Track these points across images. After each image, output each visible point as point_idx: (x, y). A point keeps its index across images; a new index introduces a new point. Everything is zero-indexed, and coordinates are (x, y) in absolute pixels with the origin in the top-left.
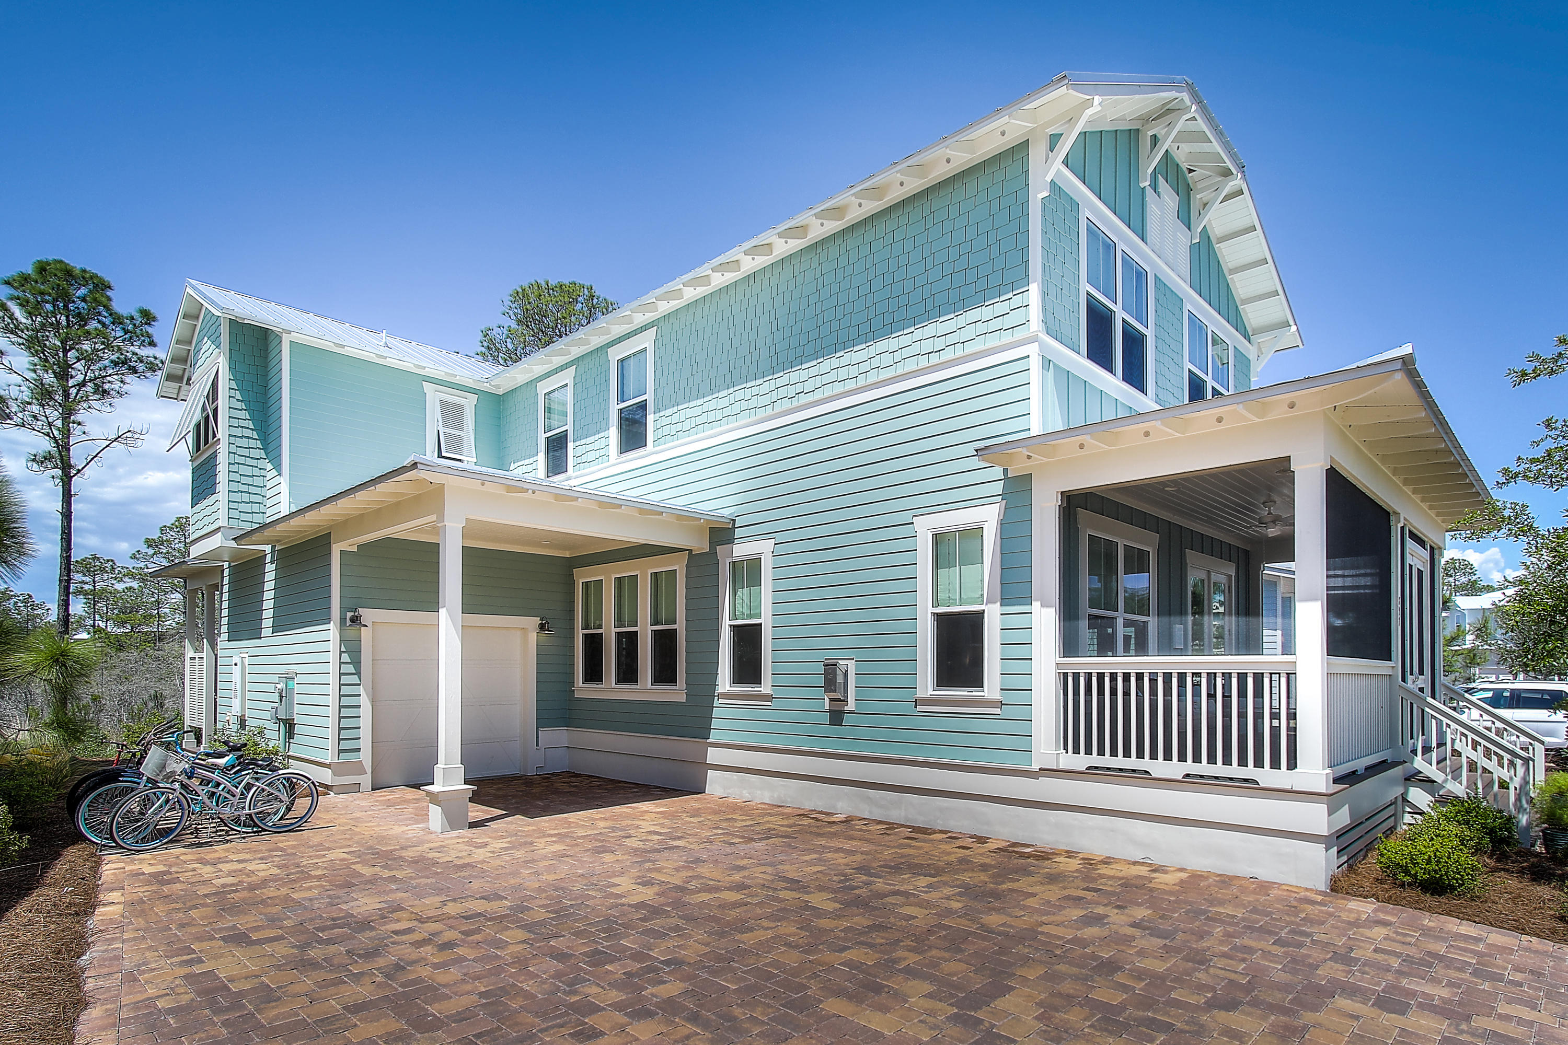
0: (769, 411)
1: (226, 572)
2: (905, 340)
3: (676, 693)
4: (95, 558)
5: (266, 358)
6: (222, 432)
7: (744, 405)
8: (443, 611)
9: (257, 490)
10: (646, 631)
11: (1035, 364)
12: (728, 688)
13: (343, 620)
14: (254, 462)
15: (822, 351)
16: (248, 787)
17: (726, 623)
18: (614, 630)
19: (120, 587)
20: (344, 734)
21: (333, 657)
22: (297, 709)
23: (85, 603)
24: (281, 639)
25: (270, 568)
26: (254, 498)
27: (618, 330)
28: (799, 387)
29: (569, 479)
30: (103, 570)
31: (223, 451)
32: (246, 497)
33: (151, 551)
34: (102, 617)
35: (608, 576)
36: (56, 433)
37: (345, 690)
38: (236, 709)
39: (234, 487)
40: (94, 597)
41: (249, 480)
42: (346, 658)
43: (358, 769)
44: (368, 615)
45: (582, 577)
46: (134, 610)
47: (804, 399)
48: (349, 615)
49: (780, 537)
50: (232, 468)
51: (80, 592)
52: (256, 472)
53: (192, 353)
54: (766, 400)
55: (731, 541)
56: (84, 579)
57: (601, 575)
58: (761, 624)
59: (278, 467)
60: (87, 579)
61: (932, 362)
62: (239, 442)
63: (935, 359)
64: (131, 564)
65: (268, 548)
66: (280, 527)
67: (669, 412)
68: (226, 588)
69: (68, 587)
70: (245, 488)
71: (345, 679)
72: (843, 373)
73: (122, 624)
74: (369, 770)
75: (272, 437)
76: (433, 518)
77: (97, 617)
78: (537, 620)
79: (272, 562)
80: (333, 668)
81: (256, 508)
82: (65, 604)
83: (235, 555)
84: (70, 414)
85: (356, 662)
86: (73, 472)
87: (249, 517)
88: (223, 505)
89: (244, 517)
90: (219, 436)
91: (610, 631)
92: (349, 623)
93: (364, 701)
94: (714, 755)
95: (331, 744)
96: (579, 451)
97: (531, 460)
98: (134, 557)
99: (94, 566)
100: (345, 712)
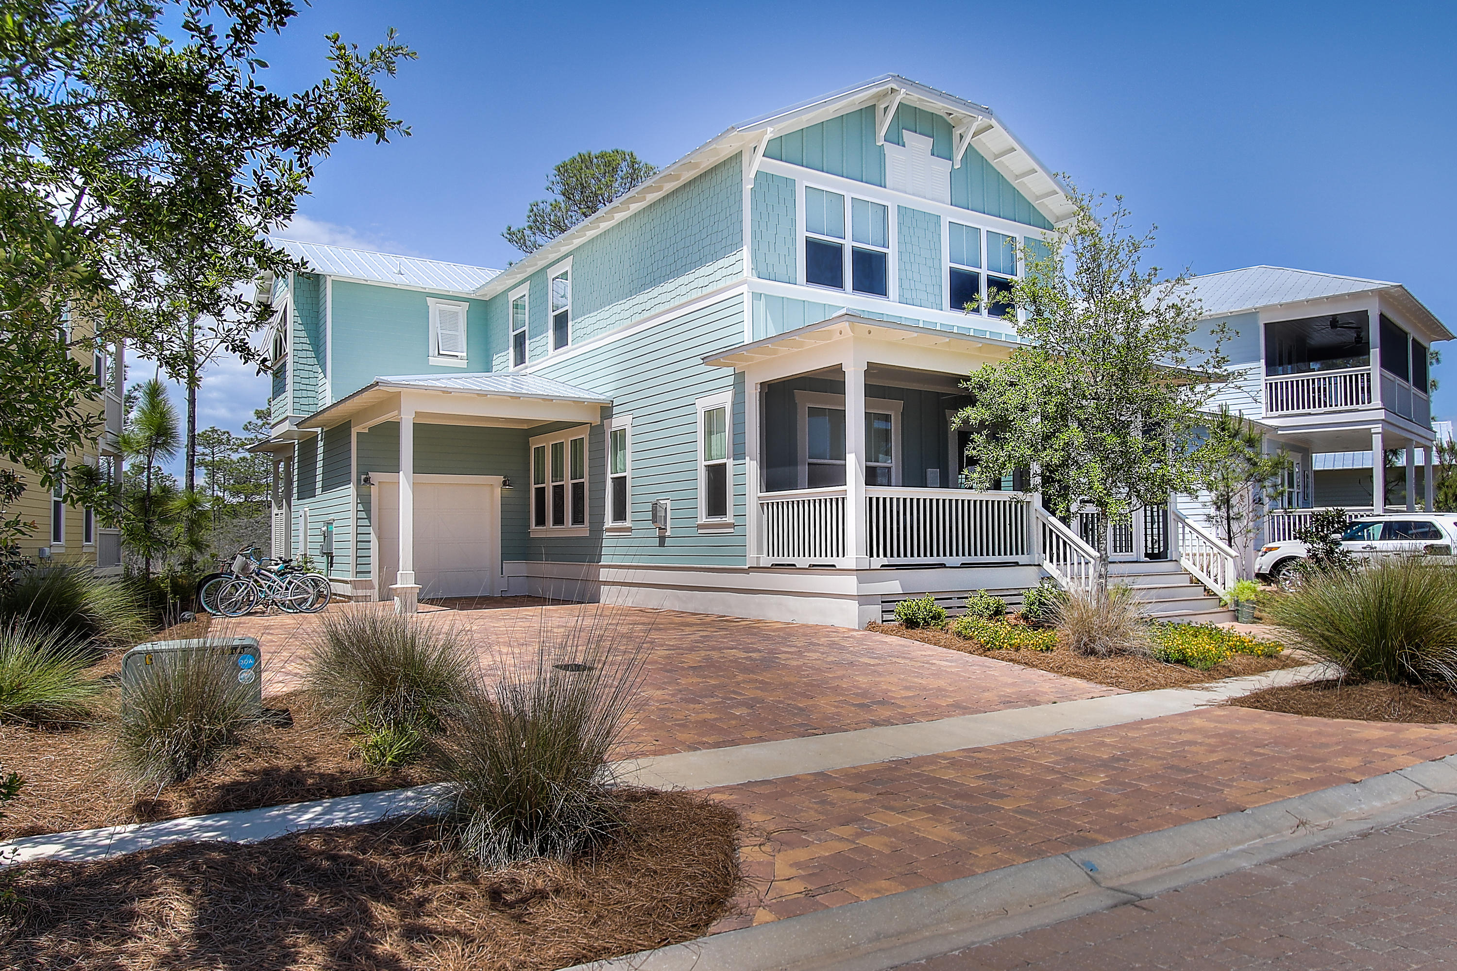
0: (628, 322)
1: (296, 448)
2: (691, 277)
3: (583, 531)
4: (214, 431)
5: (318, 290)
6: (289, 348)
7: (618, 317)
8: (401, 473)
9: (312, 388)
10: (568, 483)
11: (747, 298)
12: (611, 524)
13: (359, 480)
14: (310, 368)
15: (655, 282)
16: (290, 583)
17: (610, 476)
18: (552, 484)
19: (235, 457)
20: (360, 560)
21: (352, 506)
22: (334, 545)
23: (206, 474)
24: (328, 495)
25: (320, 444)
26: (310, 394)
27: (553, 257)
28: (643, 307)
29: (526, 368)
30: (220, 442)
31: (289, 360)
32: (305, 394)
33: (260, 422)
34: (220, 488)
35: (547, 442)
36: (184, 337)
37: (361, 530)
38: (301, 551)
39: (297, 387)
40: (213, 468)
41: (306, 381)
42: (360, 507)
43: (369, 585)
44: (375, 476)
45: (535, 443)
46: (247, 480)
47: (646, 314)
48: (363, 477)
49: (637, 413)
50: (297, 373)
51: (202, 463)
52: (312, 375)
53: (273, 287)
54: (627, 314)
55: (611, 416)
56: (205, 450)
57: (542, 443)
58: (625, 477)
59: (324, 371)
60: (207, 451)
61: (704, 293)
62: (300, 354)
63: (706, 291)
64: (244, 435)
65: (319, 430)
66: (326, 414)
67: (579, 320)
68: (296, 460)
69: (193, 460)
70: (304, 387)
71: (360, 523)
72: (663, 299)
73: (237, 494)
74: (377, 587)
75: (322, 349)
76: (396, 413)
77: (216, 487)
78: (502, 478)
79: (321, 440)
80: (352, 515)
81: (311, 401)
82: (191, 475)
83: (302, 435)
84: (193, 321)
85: (368, 511)
86: (196, 366)
87: (306, 408)
88: (290, 400)
89: (303, 408)
90: (287, 351)
91: (549, 487)
92: (363, 482)
93: (373, 537)
94: (604, 575)
95: (351, 567)
96: (534, 345)
97: (505, 353)
98: (246, 428)
99: (213, 439)
100: (360, 545)
